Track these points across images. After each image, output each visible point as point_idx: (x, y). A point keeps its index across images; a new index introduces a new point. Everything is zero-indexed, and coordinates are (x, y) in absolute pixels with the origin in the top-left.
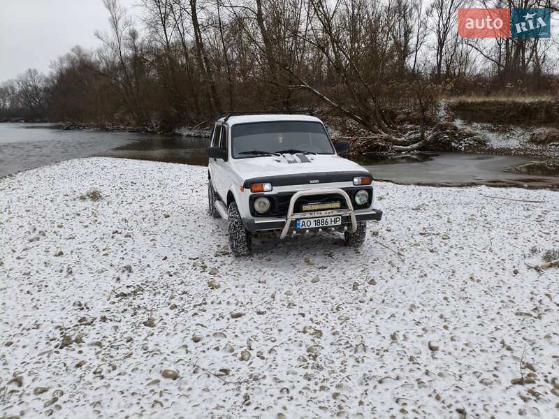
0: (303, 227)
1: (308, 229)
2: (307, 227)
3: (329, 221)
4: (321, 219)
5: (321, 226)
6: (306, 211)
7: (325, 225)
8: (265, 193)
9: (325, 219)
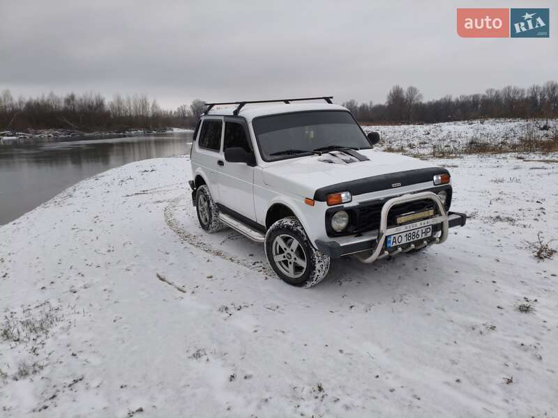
0: (394, 244)
1: (400, 246)
2: (398, 244)
3: (420, 233)
4: (412, 232)
5: (412, 240)
6: (401, 225)
7: (416, 239)
8: (346, 205)
9: (416, 231)
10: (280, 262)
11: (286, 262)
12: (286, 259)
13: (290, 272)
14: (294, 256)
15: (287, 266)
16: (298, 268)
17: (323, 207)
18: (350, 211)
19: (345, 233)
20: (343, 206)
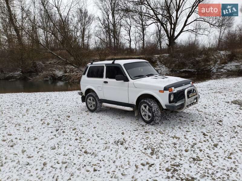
10: (144, 115)
11: (145, 115)
12: (145, 113)
13: (147, 119)
14: (147, 112)
15: (146, 116)
16: (149, 117)
17: (167, 93)
18: (174, 94)
19: (173, 102)
20: (173, 92)
